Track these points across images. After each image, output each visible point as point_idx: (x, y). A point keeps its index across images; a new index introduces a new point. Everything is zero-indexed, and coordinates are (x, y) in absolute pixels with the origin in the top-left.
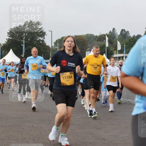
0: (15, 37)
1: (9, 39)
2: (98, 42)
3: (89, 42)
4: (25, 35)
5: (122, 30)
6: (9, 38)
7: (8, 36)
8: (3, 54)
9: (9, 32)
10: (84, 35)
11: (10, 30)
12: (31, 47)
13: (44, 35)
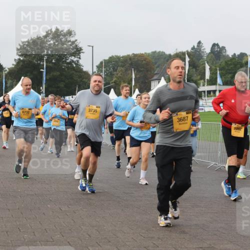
0: (30, 56)
1: (19, 59)
3: (156, 66)
4: (47, 52)
5: (214, 45)
6: (19, 57)
7: (17, 54)
8: (8, 85)
9: (19, 47)
10: (149, 54)
11: (21, 44)
12: (57, 73)
13: (80, 53)
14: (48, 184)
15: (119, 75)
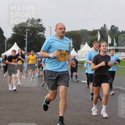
0: (19, 32)
1: (14, 34)
2: (91, 36)
3: (83, 37)
4: (28, 30)
5: (112, 26)
7: (13, 31)
8: (8, 47)
9: (13, 28)
10: (79, 31)
11: (15, 26)
12: (33, 41)
13: (44, 30)
14: (28, 97)
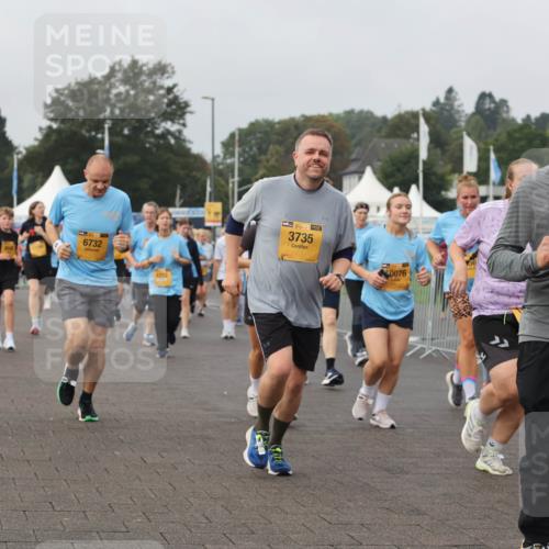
1: (50, 128)
2: (389, 141)
3: (354, 142)
5: (483, 96)
6: (48, 123)
8: (25, 184)
10: (338, 117)
12: (133, 159)
13: (184, 113)
14: (114, 404)
15: (272, 162)
